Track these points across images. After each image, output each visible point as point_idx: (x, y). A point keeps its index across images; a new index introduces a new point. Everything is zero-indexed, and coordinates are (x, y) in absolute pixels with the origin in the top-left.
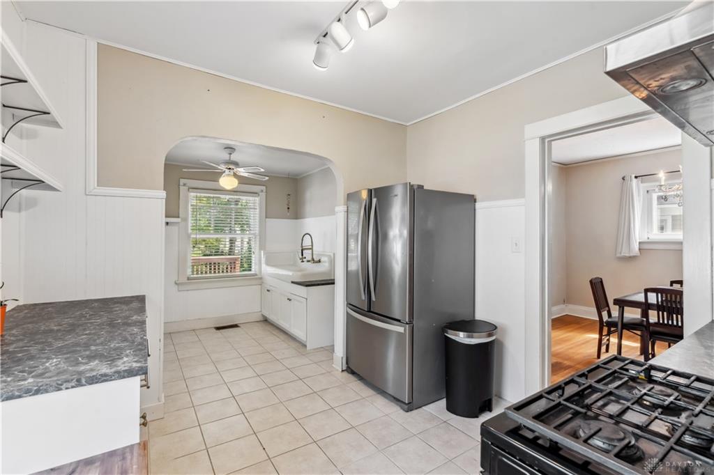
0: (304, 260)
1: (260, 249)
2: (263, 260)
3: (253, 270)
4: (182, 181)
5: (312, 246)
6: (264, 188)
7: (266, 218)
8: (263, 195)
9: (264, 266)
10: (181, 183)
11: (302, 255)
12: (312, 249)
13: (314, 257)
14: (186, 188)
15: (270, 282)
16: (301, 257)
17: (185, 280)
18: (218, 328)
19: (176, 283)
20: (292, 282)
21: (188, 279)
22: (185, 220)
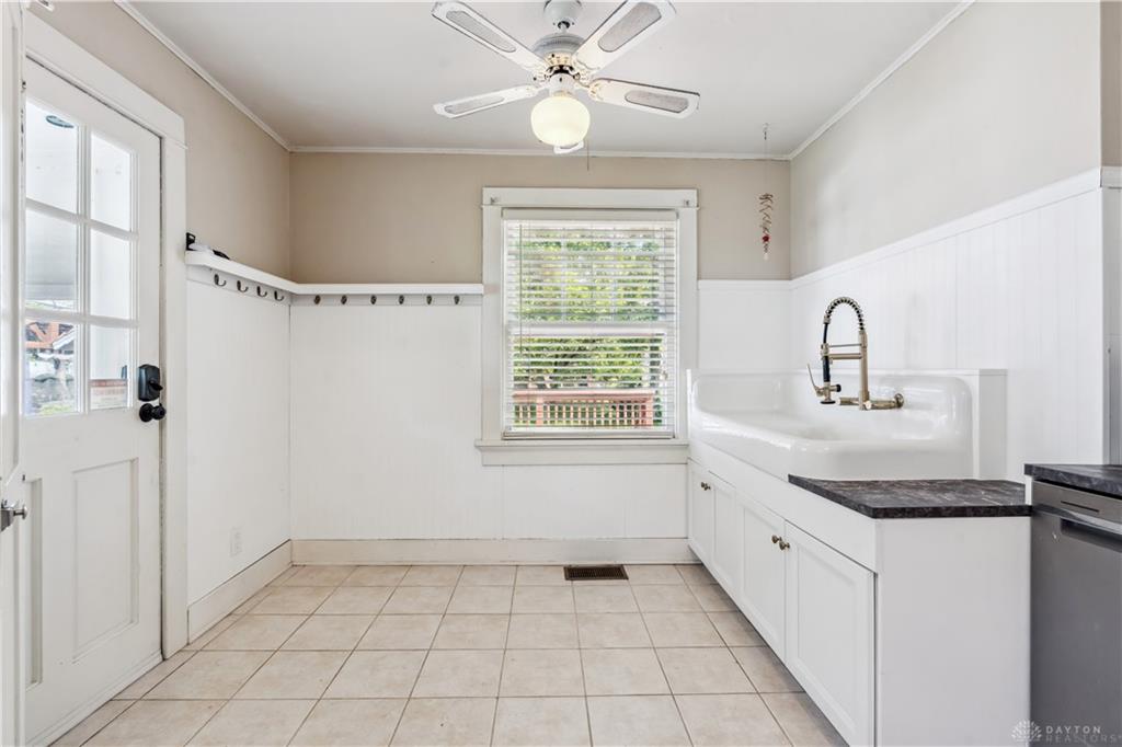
0: (834, 396)
1: (684, 365)
2: (691, 394)
3: (665, 422)
4: (488, 193)
5: (864, 346)
6: (691, 195)
7: (699, 278)
8: (690, 213)
9: (694, 413)
10: (486, 200)
11: (827, 378)
12: (862, 357)
13: (871, 388)
14: (496, 209)
15: (710, 461)
16: (821, 384)
17: (496, 440)
18: (575, 573)
19: (477, 447)
20: (794, 480)
21: (506, 437)
22: (495, 289)
